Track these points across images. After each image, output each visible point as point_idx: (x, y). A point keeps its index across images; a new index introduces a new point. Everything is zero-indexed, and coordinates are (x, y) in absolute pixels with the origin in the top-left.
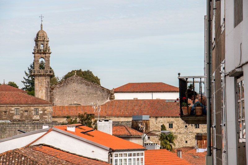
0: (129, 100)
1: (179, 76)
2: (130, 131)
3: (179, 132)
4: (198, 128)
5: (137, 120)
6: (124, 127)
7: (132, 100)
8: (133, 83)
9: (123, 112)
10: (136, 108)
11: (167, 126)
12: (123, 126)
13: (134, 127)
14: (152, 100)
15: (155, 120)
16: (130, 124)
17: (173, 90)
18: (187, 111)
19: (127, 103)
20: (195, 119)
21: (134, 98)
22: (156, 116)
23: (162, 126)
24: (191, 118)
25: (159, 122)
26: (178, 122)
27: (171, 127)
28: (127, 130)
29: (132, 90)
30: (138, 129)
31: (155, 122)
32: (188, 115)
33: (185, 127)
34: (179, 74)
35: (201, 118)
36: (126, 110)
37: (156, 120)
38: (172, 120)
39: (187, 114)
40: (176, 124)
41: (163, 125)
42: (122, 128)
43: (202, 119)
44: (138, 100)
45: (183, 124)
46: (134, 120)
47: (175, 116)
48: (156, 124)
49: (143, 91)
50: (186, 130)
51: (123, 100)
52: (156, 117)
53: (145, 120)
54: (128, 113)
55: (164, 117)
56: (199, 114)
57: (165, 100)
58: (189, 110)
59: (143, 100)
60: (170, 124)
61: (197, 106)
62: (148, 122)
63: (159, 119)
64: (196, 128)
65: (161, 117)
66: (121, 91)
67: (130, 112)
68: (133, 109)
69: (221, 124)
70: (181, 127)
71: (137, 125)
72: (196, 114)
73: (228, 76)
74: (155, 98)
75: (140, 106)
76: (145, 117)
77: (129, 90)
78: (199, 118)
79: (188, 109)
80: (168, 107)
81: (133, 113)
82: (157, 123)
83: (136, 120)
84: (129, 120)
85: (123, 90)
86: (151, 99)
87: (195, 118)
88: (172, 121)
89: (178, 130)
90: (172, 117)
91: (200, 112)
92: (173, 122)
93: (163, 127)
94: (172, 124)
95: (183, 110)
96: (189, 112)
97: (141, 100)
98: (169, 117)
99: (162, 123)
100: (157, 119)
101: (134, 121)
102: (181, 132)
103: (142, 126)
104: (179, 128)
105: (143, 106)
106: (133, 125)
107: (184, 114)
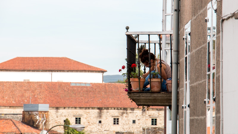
0: (17, 82)
1: (127, 31)
2: (20, 128)
3: (89, 130)
4: (118, 124)
5: (31, 111)
6: (11, 122)
7: (21, 82)
8: (23, 58)
9: (7, 100)
10: (27, 94)
11: (72, 121)
12: (8, 119)
13: (26, 121)
14: (52, 82)
15: (55, 113)
16: (18, 118)
17: (82, 69)
18: (138, 85)
19: (13, 87)
20: (150, 98)
21: (24, 80)
22: (57, 106)
23: (65, 121)
25: (61, 115)
26: (89, 115)
27: (78, 122)
28: (15, 125)
29: (22, 68)
30: (31, 124)
31: (55, 115)
32: (139, 91)
33: (98, 122)
34: (127, 28)
35: (159, 95)
36: (13, 97)
37: (57, 112)
38: (79, 112)
39: (138, 89)
40: (86, 119)
41: (67, 119)
42: (7, 123)
43: (160, 98)
44: (31, 82)
45: (95, 119)
46: (26, 111)
47: (84, 106)
48: (56, 119)
49: (37, 69)
50: (99, 127)
51: (8, 82)
52: (57, 108)
53: (42, 112)
54: (15, 101)
55: (69, 107)
56: (156, 89)
57: (70, 83)
58: (141, 83)
59: (37, 82)
60: (76, 118)
61: (154, 78)
62: (46, 113)
63: (61, 111)
64: (115, 124)
65: (65, 108)
66: (4, 68)
67: (18, 100)
68: (23, 96)
69: (205, 100)
70: (92, 122)
71: (30, 119)
72: (152, 89)
73: (234, 18)
74: (55, 80)
75: (33, 92)
76: (42, 107)
77: (17, 68)
78: (155, 95)
79: (139, 82)
80: (75, 94)
81: (23, 101)
82: (57, 117)
83: (28, 112)
84: (16, 112)
85: (8, 68)
86: (50, 81)
87: (149, 95)
88: (79, 114)
89: (89, 126)
90: (81, 108)
91: (157, 87)
92: (82, 115)
94: (80, 118)
95: (131, 83)
96: (142, 86)
97: (35, 83)
98: (76, 108)
99: (65, 116)
100: (58, 110)
101: (25, 113)
102: (93, 130)
103: (40, 119)
104: (90, 124)
105: (37, 91)
106: (23, 118)
107: (134, 89)
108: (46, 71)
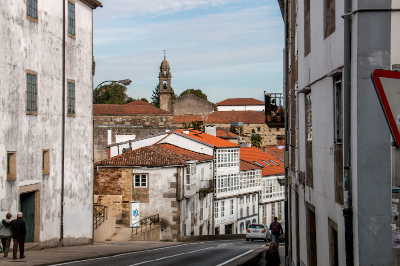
0: (228, 111)
2: (229, 134)
3: (265, 134)
4: (279, 131)
5: (234, 126)
9: (224, 120)
10: (233, 117)
11: (256, 130)
12: (224, 130)
13: (232, 131)
14: (245, 111)
16: (229, 129)
17: (260, 104)
18: (270, 119)
19: (227, 113)
20: (276, 125)
21: (232, 110)
22: (248, 122)
24: (273, 124)
26: (264, 127)
28: (227, 133)
29: (230, 104)
30: (235, 132)
31: (247, 127)
33: (269, 130)
34: (265, 92)
36: (226, 119)
38: (259, 125)
39: (270, 121)
40: (263, 129)
42: (223, 132)
43: (281, 125)
44: (235, 111)
45: (267, 129)
47: (262, 122)
49: (238, 104)
50: (270, 133)
51: (224, 111)
52: (248, 124)
53: (240, 126)
54: (228, 120)
55: (254, 123)
56: (279, 120)
57: (255, 111)
59: (239, 111)
60: (258, 129)
62: (242, 127)
63: (250, 125)
64: (277, 131)
65: (252, 124)
66: (222, 104)
68: (231, 118)
69: (295, 128)
71: (234, 129)
73: (300, 93)
75: (236, 116)
76: (240, 124)
77: (228, 104)
80: (257, 116)
81: (231, 120)
82: (249, 128)
84: (228, 126)
85: (224, 104)
88: (259, 127)
89: (264, 132)
90: (260, 123)
92: (261, 127)
93: (253, 131)
94: (260, 129)
95: (267, 118)
97: (237, 111)
98: (258, 123)
99: (252, 128)
101: (232, 127)
102: (267, 134)
103: (238, 130)
105: (238, 116)
106: (231, 129)
107: (268, 121)
108: (243, 105)
